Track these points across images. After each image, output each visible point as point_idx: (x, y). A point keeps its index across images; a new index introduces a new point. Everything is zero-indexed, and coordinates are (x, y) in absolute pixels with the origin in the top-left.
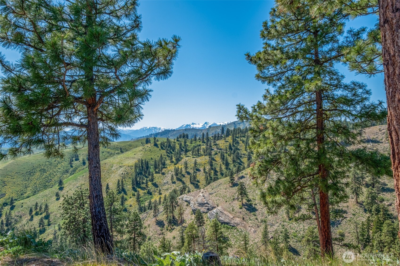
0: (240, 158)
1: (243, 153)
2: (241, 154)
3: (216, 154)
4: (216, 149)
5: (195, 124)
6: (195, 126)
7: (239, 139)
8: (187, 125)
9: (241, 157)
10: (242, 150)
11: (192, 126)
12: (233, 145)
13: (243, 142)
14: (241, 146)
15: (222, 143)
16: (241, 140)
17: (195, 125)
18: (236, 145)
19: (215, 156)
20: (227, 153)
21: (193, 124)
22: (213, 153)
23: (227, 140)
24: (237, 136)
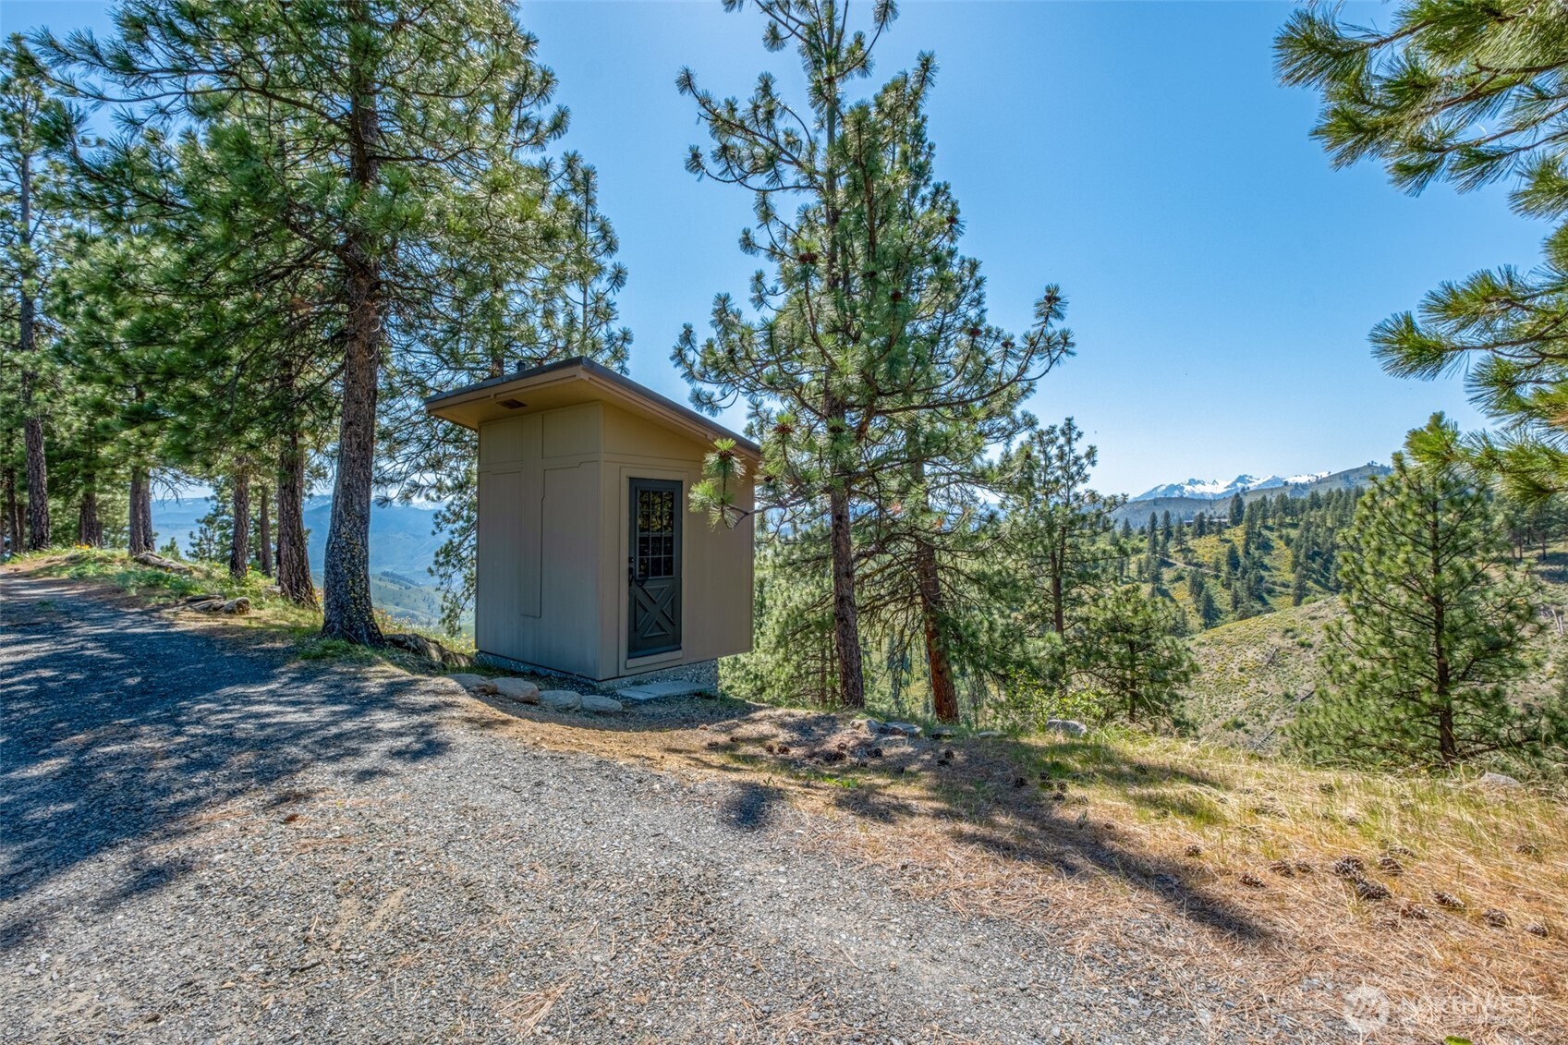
0: (1265, 596)
1: (1279, 580)
2: (1274, 583)
3: (1180, 578)
4: (1180, 565)
5: (1199, 482)
6: (1199, 489)
7: (1276, 534)
8: (1172, 488)
9: (1270, 592)
10: (1279, 570)
11: (1188, 488)
12: (1247, 553)
13: (1288, 542)
14: (1278, 556)
15: (1207, 548)
16: (1281, 537)
17: (1199, 486)
18: (1257, 554)
19: (1176, 585)
20: (1217, 577)
21: (1192, 482)
22: (1167, 574)
23: (1227, 536)
24: (1270, 522)
